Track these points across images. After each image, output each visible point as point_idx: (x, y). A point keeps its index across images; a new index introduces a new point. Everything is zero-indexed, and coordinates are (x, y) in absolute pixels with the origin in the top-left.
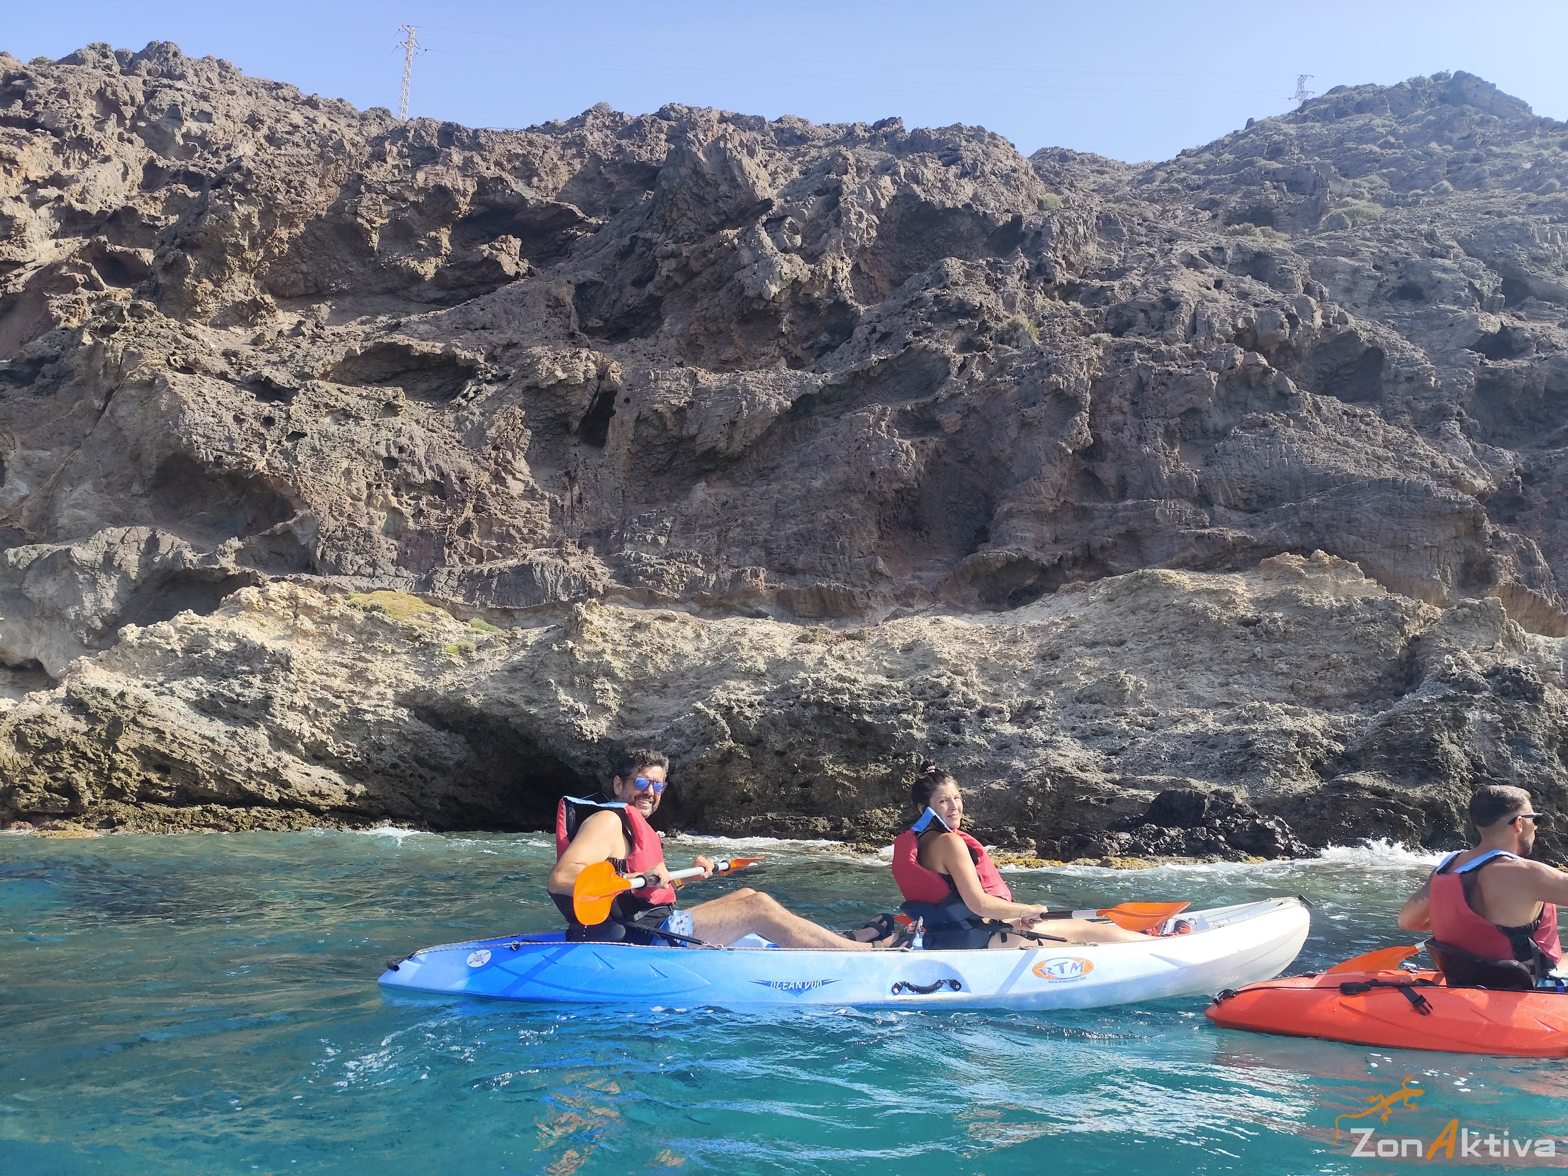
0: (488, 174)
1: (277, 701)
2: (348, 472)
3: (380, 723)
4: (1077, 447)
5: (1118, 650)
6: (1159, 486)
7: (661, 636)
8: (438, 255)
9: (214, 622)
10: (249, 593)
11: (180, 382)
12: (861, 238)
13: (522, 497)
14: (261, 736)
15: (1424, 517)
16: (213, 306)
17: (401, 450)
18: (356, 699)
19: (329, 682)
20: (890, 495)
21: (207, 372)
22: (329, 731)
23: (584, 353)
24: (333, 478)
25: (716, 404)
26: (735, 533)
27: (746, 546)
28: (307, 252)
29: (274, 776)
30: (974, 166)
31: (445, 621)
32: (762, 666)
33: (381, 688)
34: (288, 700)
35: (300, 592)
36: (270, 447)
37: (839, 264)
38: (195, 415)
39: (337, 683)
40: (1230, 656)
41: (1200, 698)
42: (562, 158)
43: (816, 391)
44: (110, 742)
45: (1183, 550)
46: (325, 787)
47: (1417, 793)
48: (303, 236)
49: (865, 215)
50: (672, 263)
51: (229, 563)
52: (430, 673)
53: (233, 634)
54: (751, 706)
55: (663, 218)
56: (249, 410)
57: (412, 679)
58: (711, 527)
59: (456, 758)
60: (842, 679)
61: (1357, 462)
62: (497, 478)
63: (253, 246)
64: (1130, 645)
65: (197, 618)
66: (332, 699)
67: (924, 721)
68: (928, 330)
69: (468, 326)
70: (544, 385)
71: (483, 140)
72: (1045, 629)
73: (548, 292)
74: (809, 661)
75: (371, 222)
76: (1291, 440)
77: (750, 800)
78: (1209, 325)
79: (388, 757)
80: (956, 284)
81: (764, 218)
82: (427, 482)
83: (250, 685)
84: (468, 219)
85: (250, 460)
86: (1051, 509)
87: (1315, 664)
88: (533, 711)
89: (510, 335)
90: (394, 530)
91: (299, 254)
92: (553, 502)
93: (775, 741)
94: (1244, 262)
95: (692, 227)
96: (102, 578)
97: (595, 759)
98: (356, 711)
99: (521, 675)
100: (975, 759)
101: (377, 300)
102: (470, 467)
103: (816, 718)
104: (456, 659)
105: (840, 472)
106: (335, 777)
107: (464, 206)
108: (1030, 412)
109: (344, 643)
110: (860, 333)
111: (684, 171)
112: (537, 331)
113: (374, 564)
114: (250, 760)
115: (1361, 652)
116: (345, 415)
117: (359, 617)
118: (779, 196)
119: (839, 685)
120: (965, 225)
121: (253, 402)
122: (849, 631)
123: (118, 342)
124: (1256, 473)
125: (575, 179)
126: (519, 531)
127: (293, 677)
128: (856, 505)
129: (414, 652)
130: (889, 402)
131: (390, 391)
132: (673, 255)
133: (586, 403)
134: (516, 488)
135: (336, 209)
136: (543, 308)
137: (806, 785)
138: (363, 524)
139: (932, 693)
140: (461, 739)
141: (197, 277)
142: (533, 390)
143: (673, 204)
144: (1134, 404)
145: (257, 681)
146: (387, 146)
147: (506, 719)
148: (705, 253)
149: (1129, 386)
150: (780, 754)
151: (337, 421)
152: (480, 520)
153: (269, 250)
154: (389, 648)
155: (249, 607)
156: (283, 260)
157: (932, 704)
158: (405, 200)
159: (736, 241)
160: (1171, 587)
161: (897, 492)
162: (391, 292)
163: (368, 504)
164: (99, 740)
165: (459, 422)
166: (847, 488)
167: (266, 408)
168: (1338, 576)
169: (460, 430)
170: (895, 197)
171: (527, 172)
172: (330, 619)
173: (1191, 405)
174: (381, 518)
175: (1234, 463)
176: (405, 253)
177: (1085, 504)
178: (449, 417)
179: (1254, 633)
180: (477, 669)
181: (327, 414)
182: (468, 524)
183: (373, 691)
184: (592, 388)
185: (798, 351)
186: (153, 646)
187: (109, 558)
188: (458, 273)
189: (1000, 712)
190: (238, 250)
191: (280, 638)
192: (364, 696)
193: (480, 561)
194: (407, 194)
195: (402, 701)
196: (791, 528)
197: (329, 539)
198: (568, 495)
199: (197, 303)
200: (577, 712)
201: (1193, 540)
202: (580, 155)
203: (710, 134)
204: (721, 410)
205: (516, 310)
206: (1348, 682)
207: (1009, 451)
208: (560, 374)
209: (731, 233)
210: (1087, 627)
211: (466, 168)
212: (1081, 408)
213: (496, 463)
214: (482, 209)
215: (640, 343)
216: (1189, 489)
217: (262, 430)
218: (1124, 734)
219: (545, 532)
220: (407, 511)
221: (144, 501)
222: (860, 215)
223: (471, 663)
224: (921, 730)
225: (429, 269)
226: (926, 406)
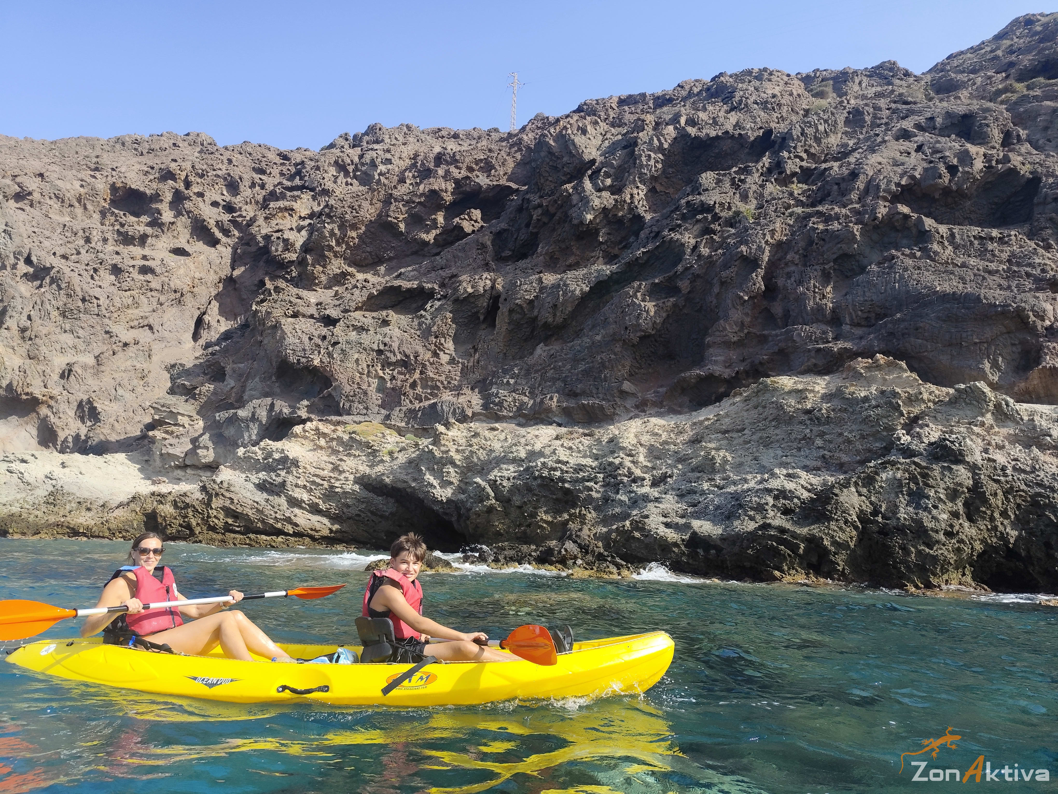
0: (459, 176)
1: (288, 483)
2: (357, 360)
3: (345, 493)
4: (752, 294)
5: (735, 435)
6: (804, 315)
7: (486, 440)
8: (437, 228)
9: (278, 445)
10: (298, 429)
11: (287, 324)
12: (651, 170)
13: (449, 363)
14: (283, 501)
15: (976, 320)
16: (324, 278)
17: (385, 345)
18: (333, 481)
19: (318, 472)
20: (636, 340)
21: (304, 316)
22: (320, 498)
23: (485, 275)
24: (350, 364)
25: (548, 296)
26: (550, 374)
27: (554, 380)
28: (368, 240)
29: (289, 520)
30: (741, 101)
31: (388, 437)
32: (523, 455)
33: (347, 475)
34: (294, 482)
35: (321, 426)
36: (322, 351)
37: (635, 191)
38: (290, 340)
39: (326, 473)
40: (794, 436)
41: (764, 467)
42: (509, 154)
43: (606, 278)
44: (208, 504)
45: (808, 360)
46: (318, 526)
47: (804, 531)
48: (364, 233)
49: (653, 155)
50: (539, 211)
51: (303, 414)
52: (371, 467)
53: (283, 450)
54: (509, 479)
55: (536, 184)
56: (316, 333)
57: (364, 469)
58: (539, 370)
59: (389, 511)
60: (559, 462)
61: (962, 278)
62: (436, 355)
63: (338, 244)
64: (746, 432)
65: (270, 442)
66: (318, 480)
67: (603, 486)
68: (680, 226)
69: (434, 269)
70: (461, 298)
71: (458, 157)
72: (701, 422)
73: (477, 241)
74: (547, 451)
75: (396, 218)
76: (906, 269)
77: (501, 535)
78: (878, 187)
79: (353, 511)
80: (707, 190)
81: (590, 172)
82: (397, 361)
83: (279, 475)
84: (454, 204)
85: (313, 359)
86: (735, 339)
87: (840, 440)
88: (413, 485)
89: (454, 270)
90: (380, 389)
91: (364, 243)
92: (463, 364)
93: (517, 500)
94: (953, 124)
95: (552, 187)
96: (251, 425)
97: (448, 511)
98: (332, 487)
99: (413, 465)
100: (618, 510)
101: (408, 259)
102: (420, 350)
103: (539, 486)
104: (387, 458)
105: (612, 328)
106: (325, 521)
107: (448, 198)
108: (724, 274)
109: (339, 452)
110: (642, 235)
111: (543, 154)
112: (469, 265)
113: (367, 408)
114: (276, 513)
115: (867, 430)
116: (362, 329)
117: (346, 437)
118: (601, 155)
119: (555, 465)
120: (726, 145)
121: (322, 328)
122: (586, 432)
123: (263, 308)
124: (874, 297)
125: (518, 164)
126: (442, 383)
127: (300, 471)
128: (618, 349)
129: (368, 455)
130: (645, 280)
131: (384, 313)
132: (540, 206)
133: (485, 304)
134: (444, 358)
135: (379, 215)
136: (474, 251)
137: (529, 526)
138: (364, 387)
139: (610, 468)
140: (392, 500)
141: (313, 265)
142: (456, 301)
143: (540, 175)
144: (805, 256)
145: (283, 473)
146: (406, 174)
147: (405, 489)
148: (555, 201)
149: (802, 244)
150: (520, 507)
151: (359, 333)
152: (421, 379)
153: (347, 244)
154: (357, 453)
155: (296, 436)
156: (356, 247)
157: (610, 475)
158: (414, 202)
159: (571, 191)
160: (775, 389)
161: (640, 338)
162: (415, 253)
163: (368, 376)
164: (204, 504)
165: (420, 324)
166: (614, 339)
167: (324, 331)
168: (889, 373)
169: (420, 329)
170: (675, 139)
171: (488, 167)
172: (333, 439)
173: (841, 252)
174: (375, 383)
175: (860, 292)
176: (420, 231)
177: (765, 332)
178: (416, 322)
179: (811, 419)
180: (395, 462)
181: (353, 330)
182: (415, 381)
183: (342, 477)
184: (487, 296)
185: (616, 251)
186: (250, 458)
187: (253, 414)
188: (444, 236)
189: (644, 479)
190: (330, 248)
191: (311, 450)
192: (338, 480)
193: (421, 401)
194: (414, 199)
195: (358, 481)
196: (582, 367)
197: (347, 396)
198: (472, 359)
199: (316, 278)
200: (432, 485)
201: (813, 353)
202: (520, 150)
203: (558, 128)
204: (549, 299)
205: (460, 254)
206: (858, 452)
207: (715, 301)
208: (470, 290)
209: (569, 187)
210: (726, 420)
211: (447, 176)
212: (759, 266)
213: (436, 346)
214: (461, 196)
215: (522, 264)
216: (824, 316)
217: (320, 343)
218: (703, 493)
219: (456, 383)
220: (387, 377)
221: (277, 385)
222: (649, 156)
223: (393, 459)
224: (597, 492)
225: (430, 237)
226: (670, 278)
